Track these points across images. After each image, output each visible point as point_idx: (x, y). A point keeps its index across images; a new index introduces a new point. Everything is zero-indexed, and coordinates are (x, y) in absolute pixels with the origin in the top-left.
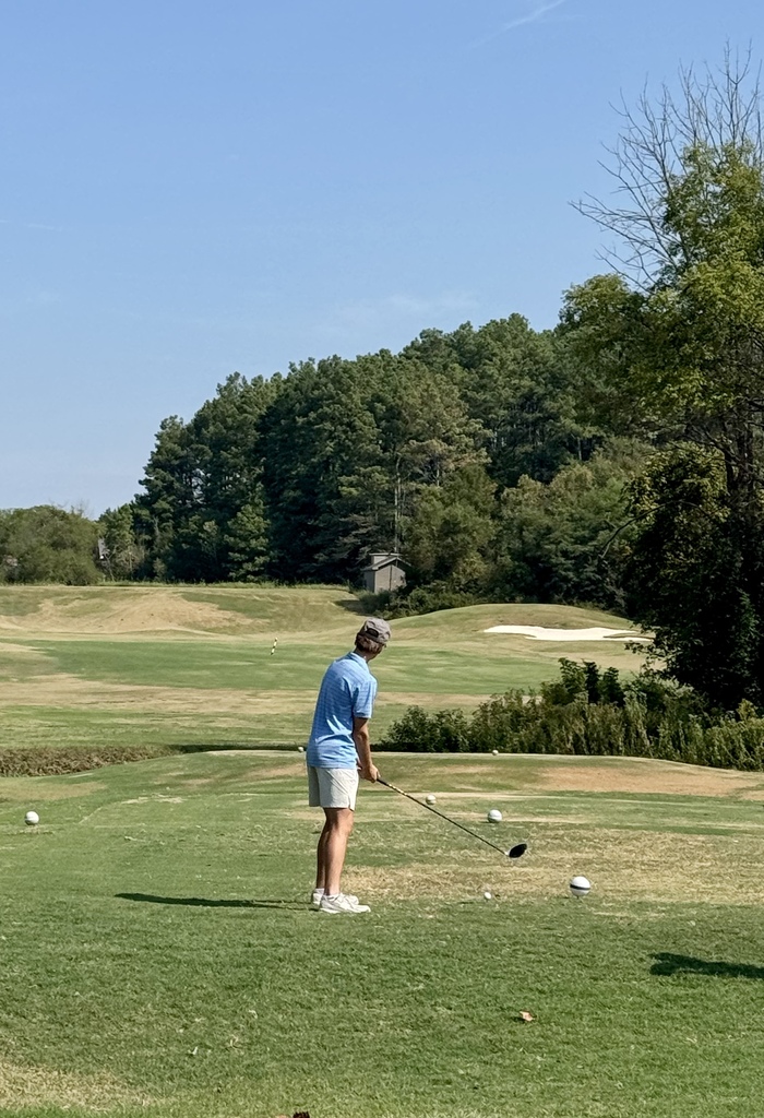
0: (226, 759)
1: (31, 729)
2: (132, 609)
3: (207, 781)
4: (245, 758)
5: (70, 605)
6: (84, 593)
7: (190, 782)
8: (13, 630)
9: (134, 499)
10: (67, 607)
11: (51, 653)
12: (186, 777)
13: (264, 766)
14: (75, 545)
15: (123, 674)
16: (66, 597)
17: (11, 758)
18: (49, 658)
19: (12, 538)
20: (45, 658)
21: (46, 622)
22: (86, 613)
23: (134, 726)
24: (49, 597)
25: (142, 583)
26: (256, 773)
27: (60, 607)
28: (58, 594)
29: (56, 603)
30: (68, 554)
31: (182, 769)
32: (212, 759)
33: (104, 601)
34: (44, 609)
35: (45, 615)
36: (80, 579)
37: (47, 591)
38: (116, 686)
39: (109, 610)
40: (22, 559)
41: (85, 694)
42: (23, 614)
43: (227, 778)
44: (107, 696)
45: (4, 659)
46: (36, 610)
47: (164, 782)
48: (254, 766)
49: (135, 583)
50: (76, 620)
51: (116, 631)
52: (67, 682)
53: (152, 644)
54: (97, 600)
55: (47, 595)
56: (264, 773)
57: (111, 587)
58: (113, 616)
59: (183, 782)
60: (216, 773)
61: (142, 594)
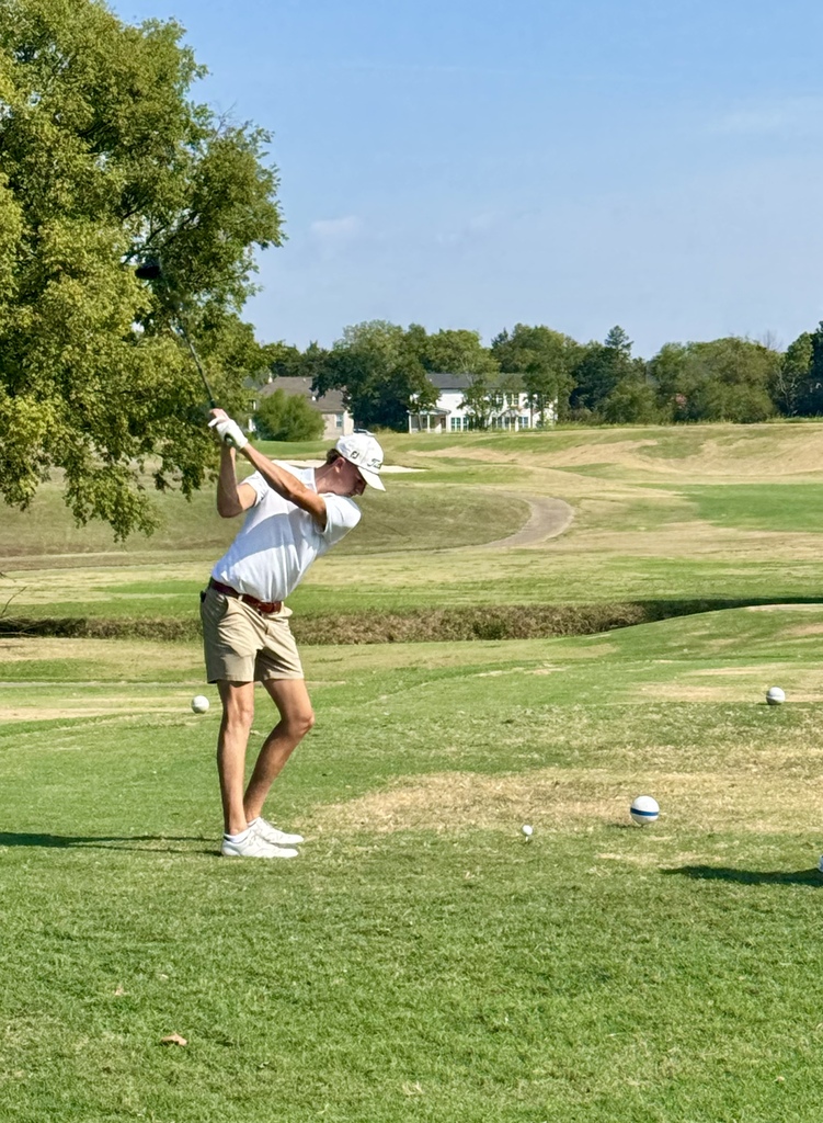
0: (760, 616)
1: (622, 583)
2: (802, 448)
3: (731, 641)
4: (783, 613)
5: (735, 446)
6: (750, 432)
7: (713, 642)
8: (670, 474)
9: (820, 327)
10: (732, 447)
11: (694, 498)
12: (712, 636)
13: (800, 623)
14: (749, 380)
15: (763, 519)
16: (731, 436)
17: (571, 617)
18: (690, 504)
19: (681, 375)
20: (686, 504)
21: (708, 464)
22: (752, 454)
23: (738, 577)
24: (712, 437)
25: (815, 419)
26: (788, 631)
27: (724, 448)
28: (721, 434)
29: (720, 444)
30: (742, 390)
31: (708, 628)
32: (746, 616)
33: (771, 440)
34: (707, 450)
35: (707, 457)
36: (752, 416)
37: (711, 430)
38: (751, 533)
39: (775, 449)
40: (690, 395)
41: (711, 542)
42: (683, 457)
43: (755, 637)
44: (733, 544)
45: (639, 506)
46: (697, 451)
47: (684, 643)
48: (789, 623)
49: (807, 419)
50: (741, 461)
51: (783, 472)
52: (702, 529)
53: (815, 486)
54: (764, 439)
55: (709, 435)
56: (799, 631)
57: (779, 423)
58: (781, 456)
59: (705, 642)
60: (744, 631)
61: (813, 431)
